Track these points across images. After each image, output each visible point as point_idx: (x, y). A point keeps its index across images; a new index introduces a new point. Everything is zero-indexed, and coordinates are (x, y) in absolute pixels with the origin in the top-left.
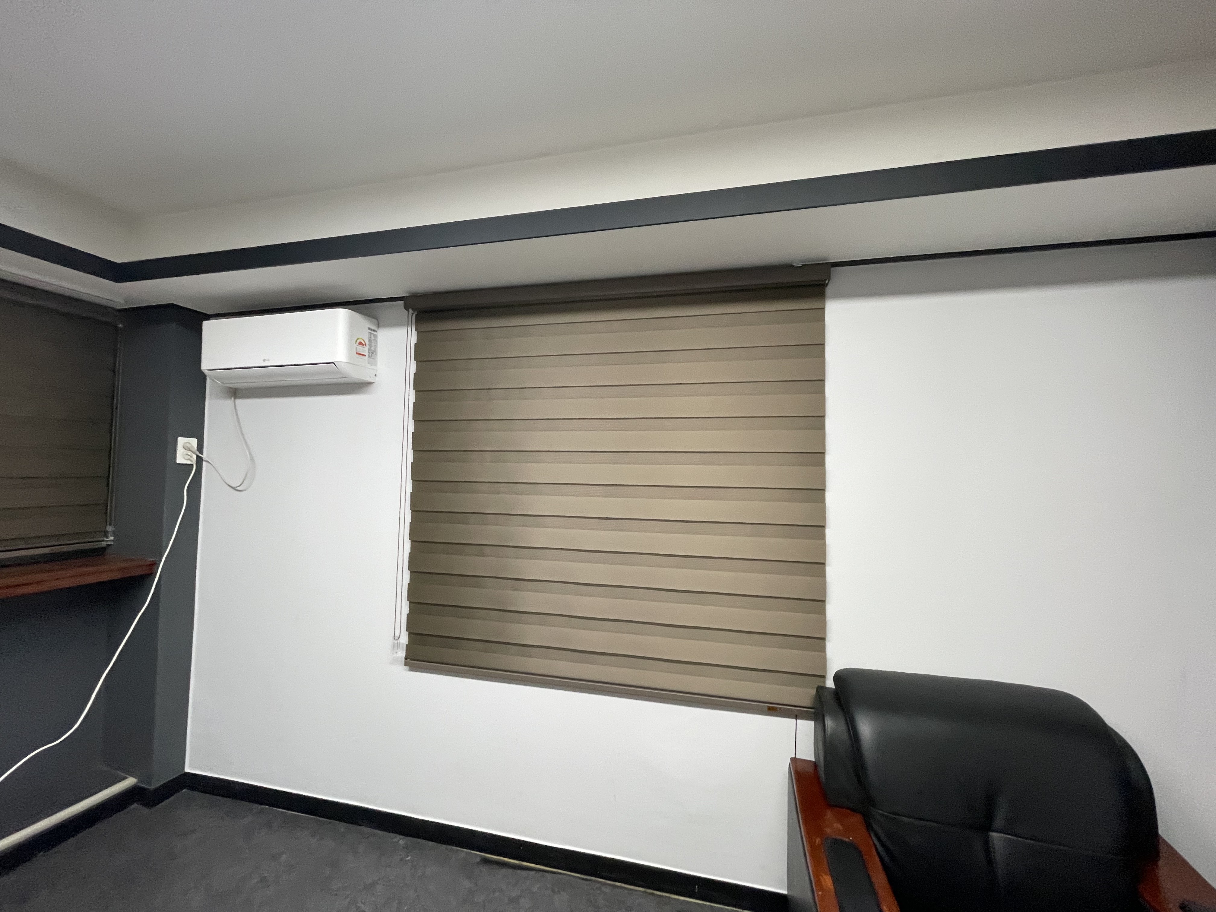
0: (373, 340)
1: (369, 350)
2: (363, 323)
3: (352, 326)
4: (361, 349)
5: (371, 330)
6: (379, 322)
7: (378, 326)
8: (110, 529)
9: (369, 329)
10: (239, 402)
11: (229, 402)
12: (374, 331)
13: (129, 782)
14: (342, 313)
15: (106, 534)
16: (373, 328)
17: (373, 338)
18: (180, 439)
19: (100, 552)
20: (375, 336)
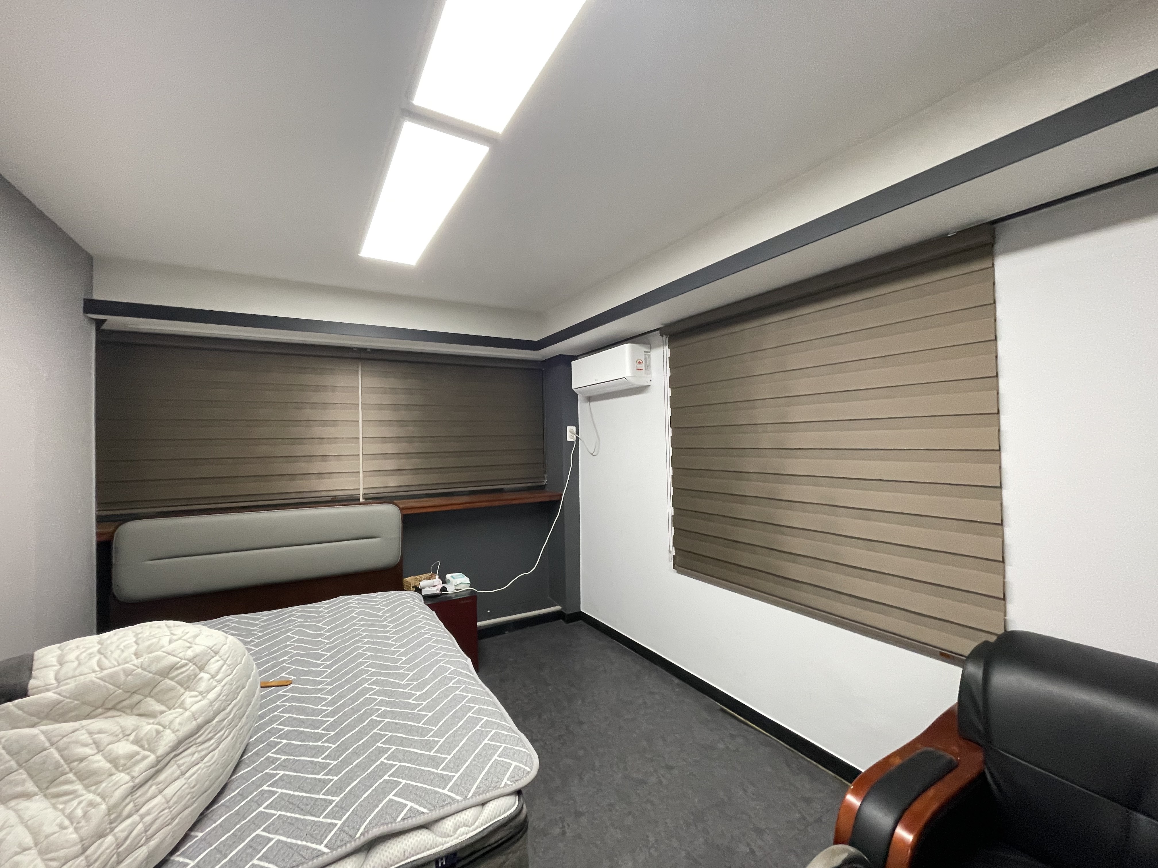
0: (647, 359)
1: (645, 365)
2: (640, 349)
3: (633, 352)
4: (639, 366)
5: (646, 352)
6: (651, 346)
7: (651, 348)
8: (546, 476)
9: (644, 352)
10: (592, 403)
11: (588, 404)
12: (648, 352)
13: (558, 608)
14: (627, 346)
15: (544, 478)
16: (647, 350)
17: (647, 357)
18: (568, 427)
19: (542, 488)
20: (649, 356)
